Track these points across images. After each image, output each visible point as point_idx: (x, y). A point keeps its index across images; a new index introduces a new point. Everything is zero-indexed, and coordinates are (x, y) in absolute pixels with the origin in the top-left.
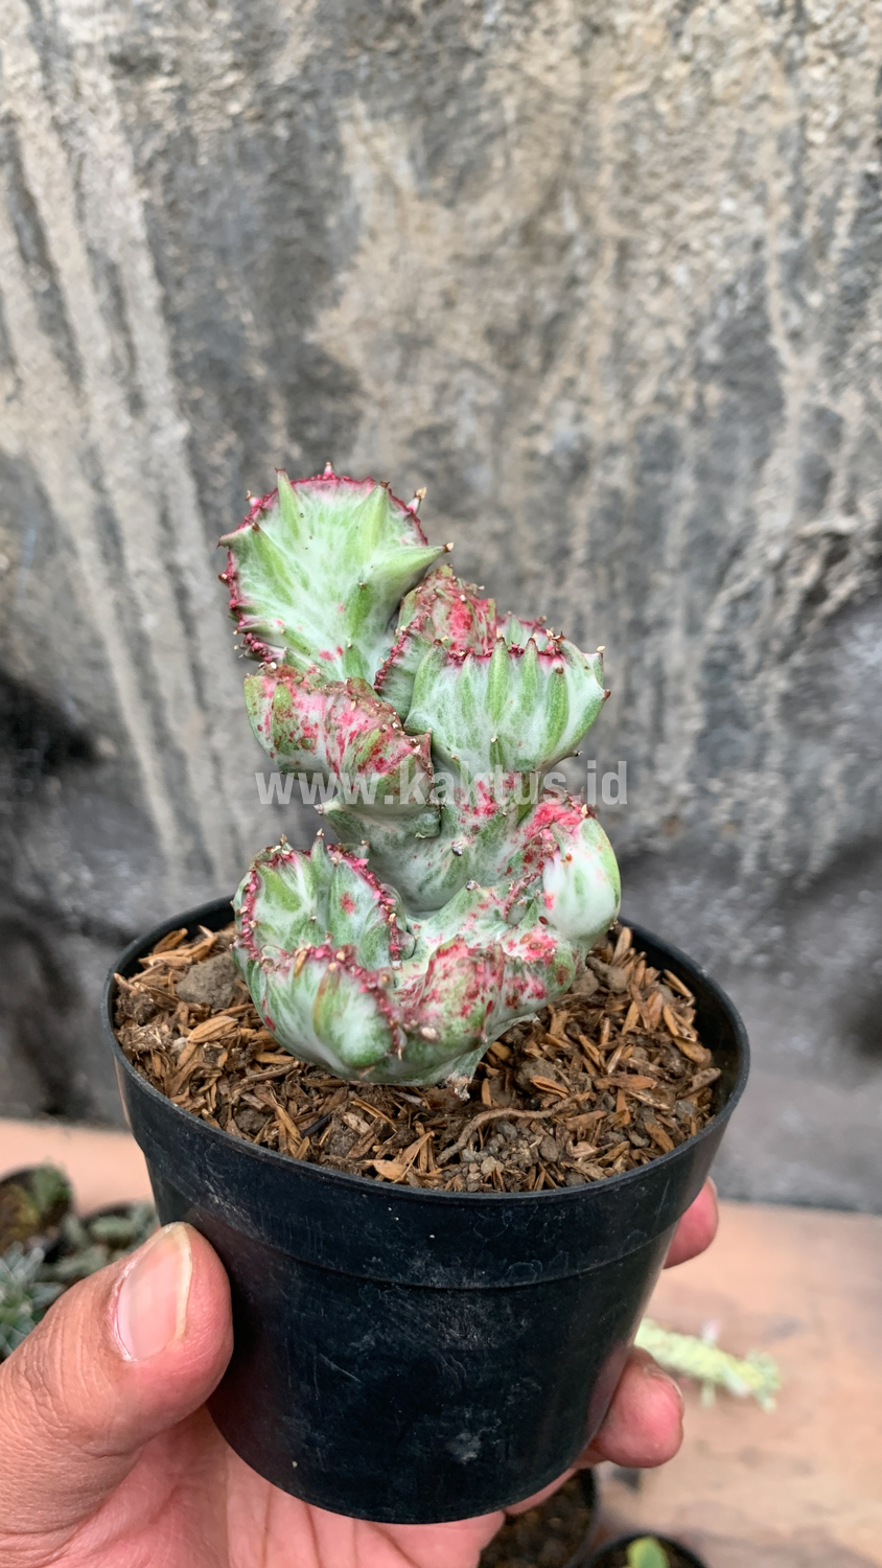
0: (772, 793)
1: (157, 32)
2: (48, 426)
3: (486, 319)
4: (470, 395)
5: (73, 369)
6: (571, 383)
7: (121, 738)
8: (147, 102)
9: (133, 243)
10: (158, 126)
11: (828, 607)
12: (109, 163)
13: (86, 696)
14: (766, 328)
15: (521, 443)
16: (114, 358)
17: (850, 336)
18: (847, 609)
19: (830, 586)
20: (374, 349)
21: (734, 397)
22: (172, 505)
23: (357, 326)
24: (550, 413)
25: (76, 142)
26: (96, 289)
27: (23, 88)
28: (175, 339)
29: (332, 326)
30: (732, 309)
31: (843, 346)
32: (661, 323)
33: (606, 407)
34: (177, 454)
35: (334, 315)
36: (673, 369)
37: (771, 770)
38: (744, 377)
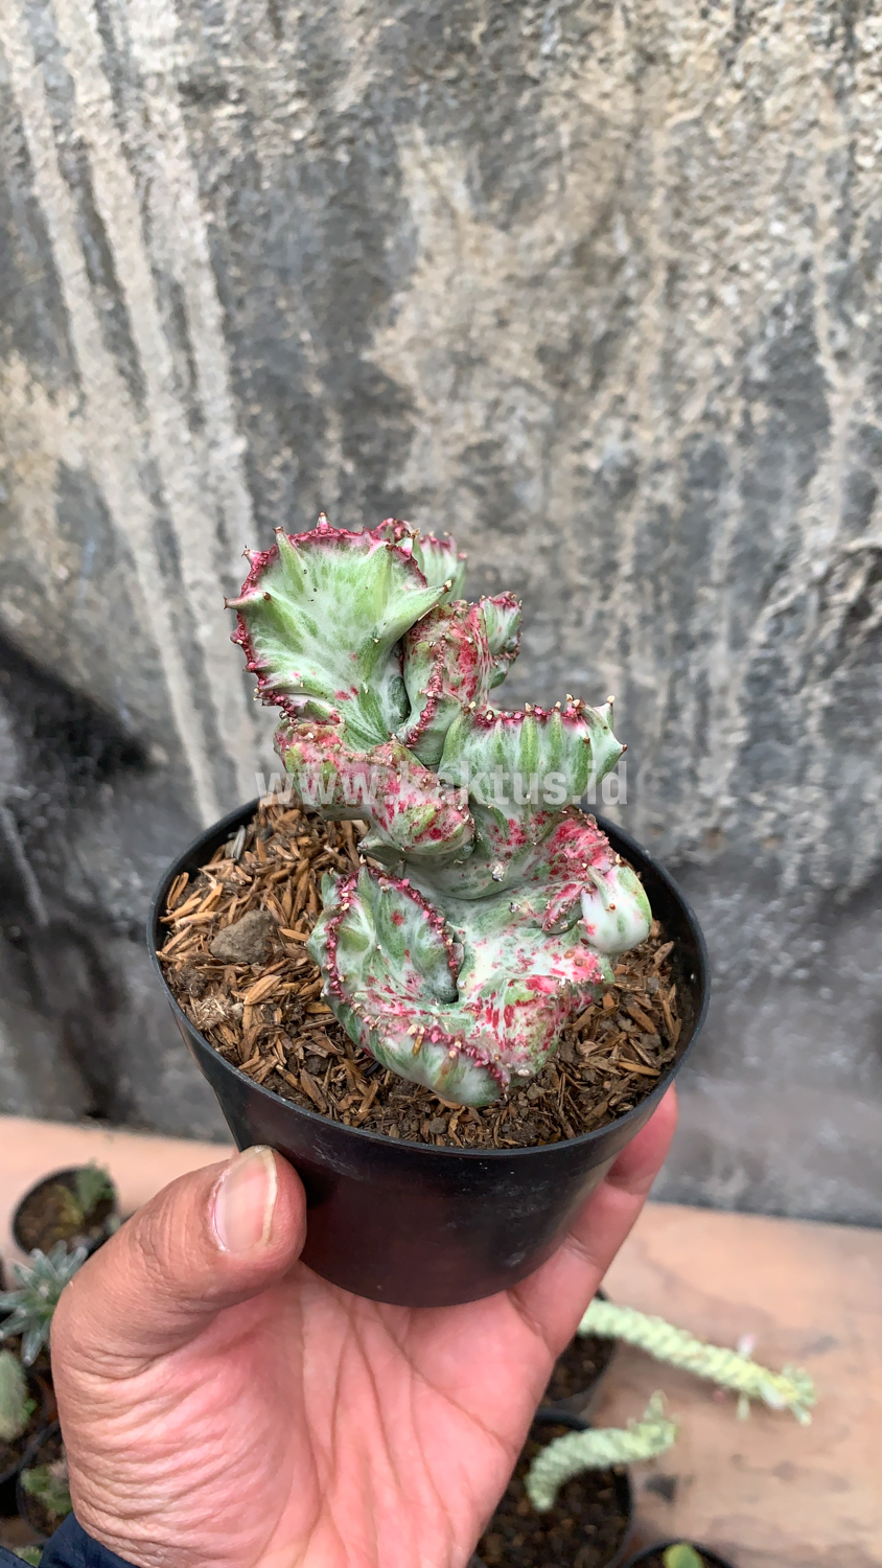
0: (814, 806)
1: (225, 62)
2: (110, 440)
3: (539, 338)
4: (521, 412)
5: (136, 386)
6: (621, 400)
7: (174, 746)
8: (213, 130)
9: (198, 264)
10: (223, 152)
11: (871, 623)
12: (175, 188)
13: (140, 704)
14: (814, 347)
15: (571, 459)
16: (176, 376)
19: (874, 601)
20: (426, 368)
21: (781, 416)
22: (228, 518)
23: (411, 346)
24: (599, 431)
25: (144, 167)
26: (160, 308)
27: (93, 116)
28: (235, 357)
29: (389, 343)
30: (779, 329)
32: (710, 343)
33: (654, 424)
34: (234, 468)
35: (390, 334)
36: (721, 388)
37: (813, 784)
38: (790, 396)
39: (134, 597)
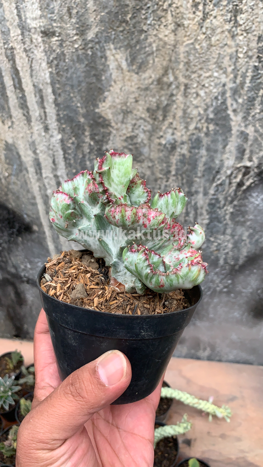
0: (228, 241)
1: (55, 25)
2: (21, 135)
3: (147, 105)
4: (142, 127)
5: (29, 119)
6: (171, 123)
7: (40, 225)
8: (51, 44)
9: (47, 83)
10: (54, 51)
11: (245, 187)
12: (40, 61)
13: (30, 213)
14: (227, 108)
15: (157, 141)
16: (40, 116)
17: (250, 111)
18: (249, 187)
19: (245, 181)
21: (218, 128)
22: (56, 157)
23: (110, 108)
24: (165, 133)
25: (31, 55)
26: (36, 96)
27: (15, 40)
28: (58, 111)
29: (103, 107)
30: (217, 103)
31: (248, 114)
32: (197, 107)
33: (181, 131)
34: (58, 143)
35: (104, 104)
36: (200, 120)
37: (228, 235)
38: (220, 122)
39: (28, 181)
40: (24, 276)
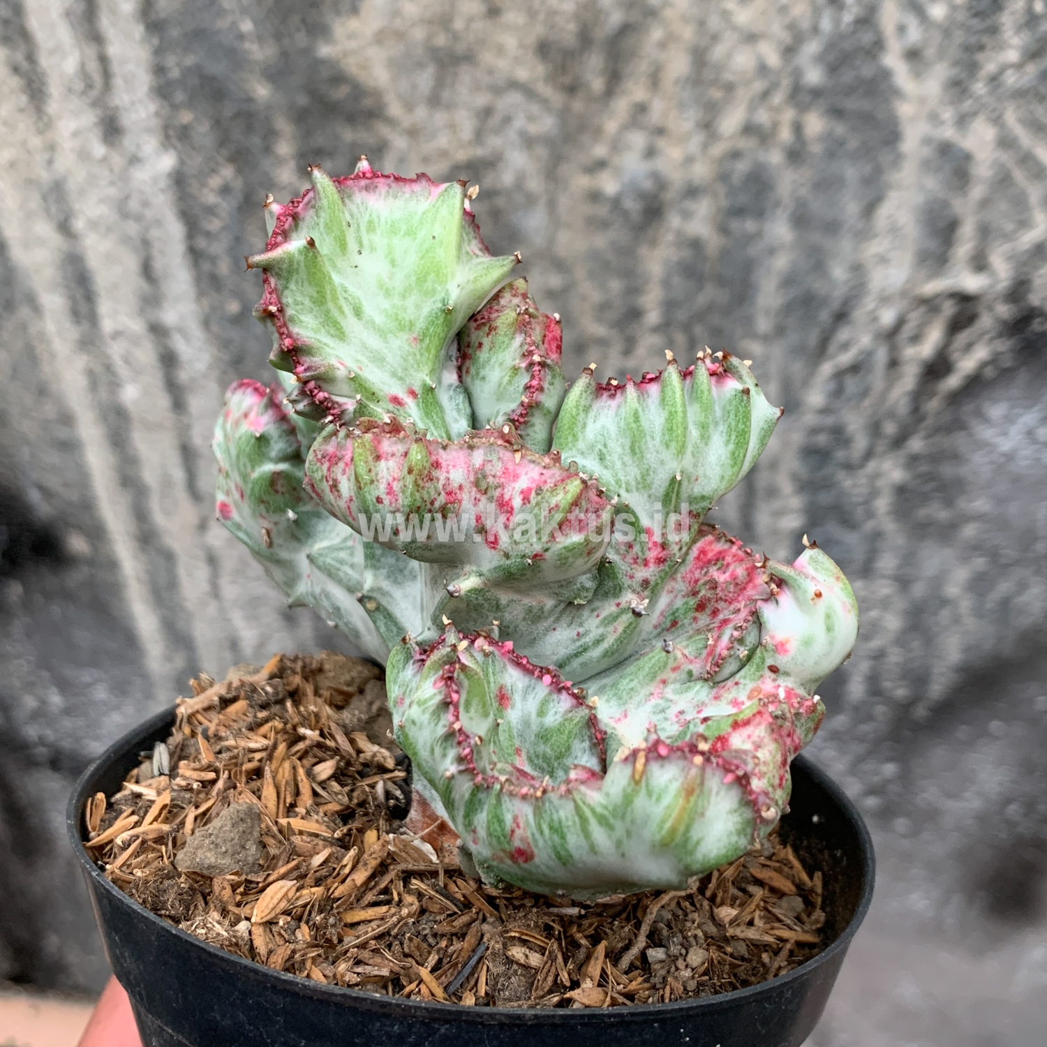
0: (885, 604)
3: (539, 30)
4: (519, 123)
6: (641, 109)
7: (97, 533)
11: (953, 382)
13: (53, 482)
14: (879, 45)
15: (582, 182)
16: (83, 72)
17: (980, 57)
18: (975, 384)
19: (955, 356)
20: (400, 66)
21: (840, 129)
22: (155, 253)
23: (380, 38)
24: (617, 146)
28: (158, 52)
29: (351, 36)
30: (837, 22)
31: (972, 68)
32: (751, 38)
33: (683, 139)
34: (162, 191)
35: (353, 24)
36: (765, 95)
37: (883, 577)
38: (852, 104)
39: (40, 349)
40: (40, 738)
